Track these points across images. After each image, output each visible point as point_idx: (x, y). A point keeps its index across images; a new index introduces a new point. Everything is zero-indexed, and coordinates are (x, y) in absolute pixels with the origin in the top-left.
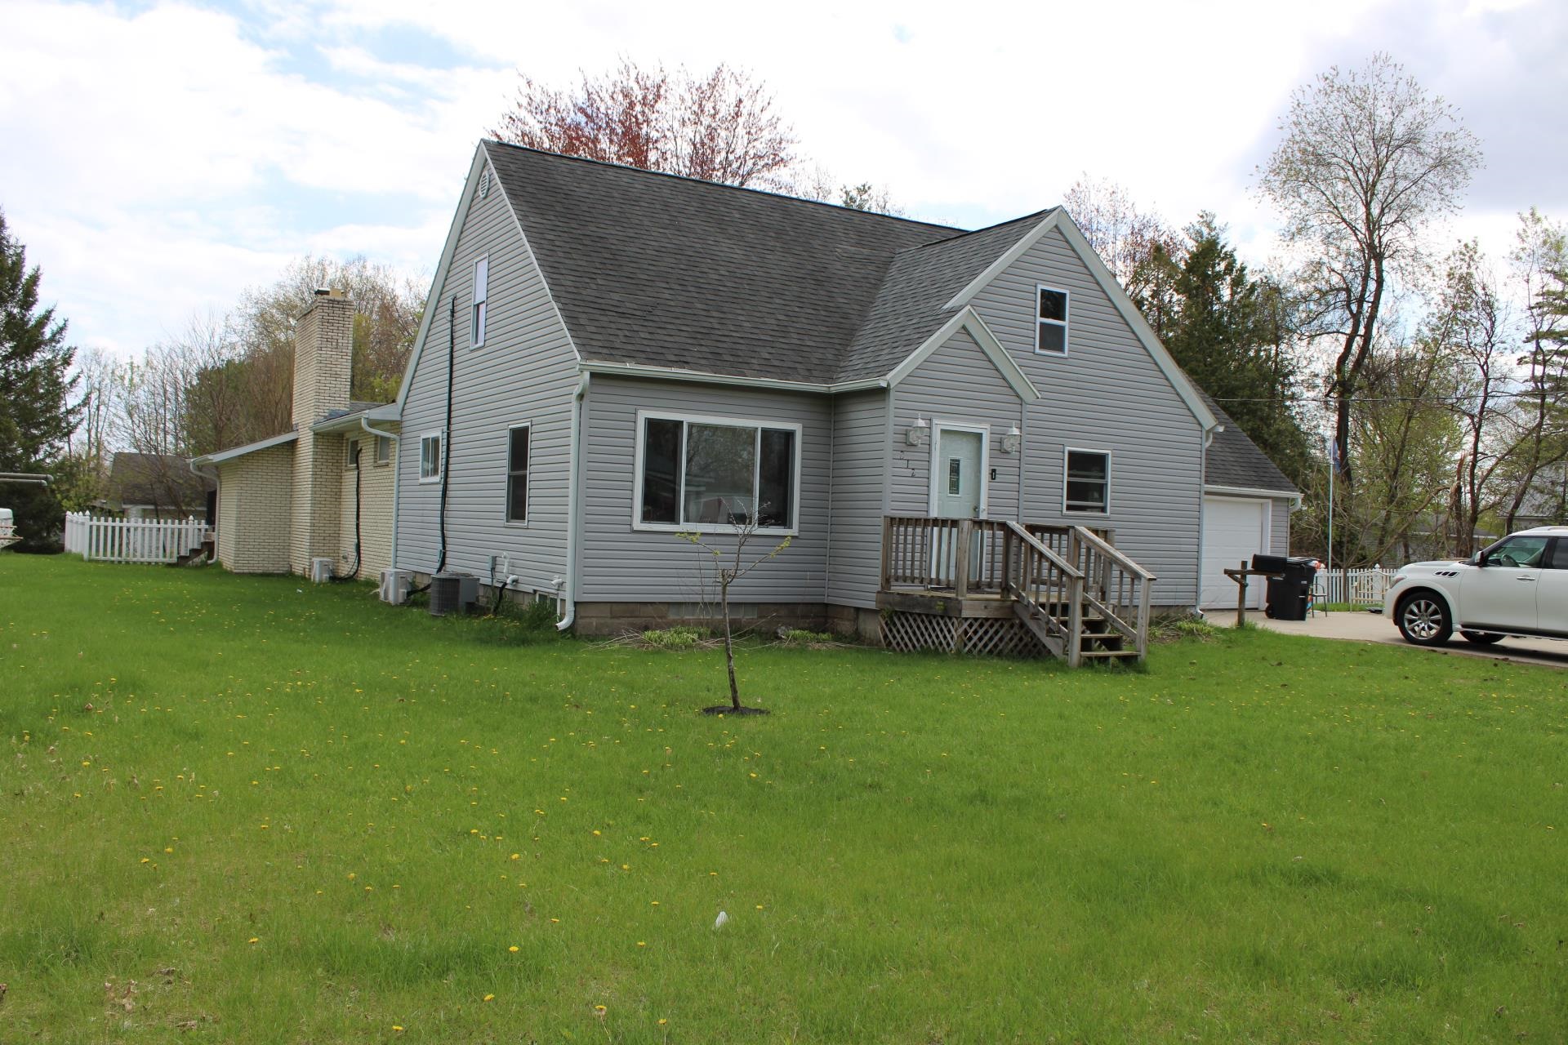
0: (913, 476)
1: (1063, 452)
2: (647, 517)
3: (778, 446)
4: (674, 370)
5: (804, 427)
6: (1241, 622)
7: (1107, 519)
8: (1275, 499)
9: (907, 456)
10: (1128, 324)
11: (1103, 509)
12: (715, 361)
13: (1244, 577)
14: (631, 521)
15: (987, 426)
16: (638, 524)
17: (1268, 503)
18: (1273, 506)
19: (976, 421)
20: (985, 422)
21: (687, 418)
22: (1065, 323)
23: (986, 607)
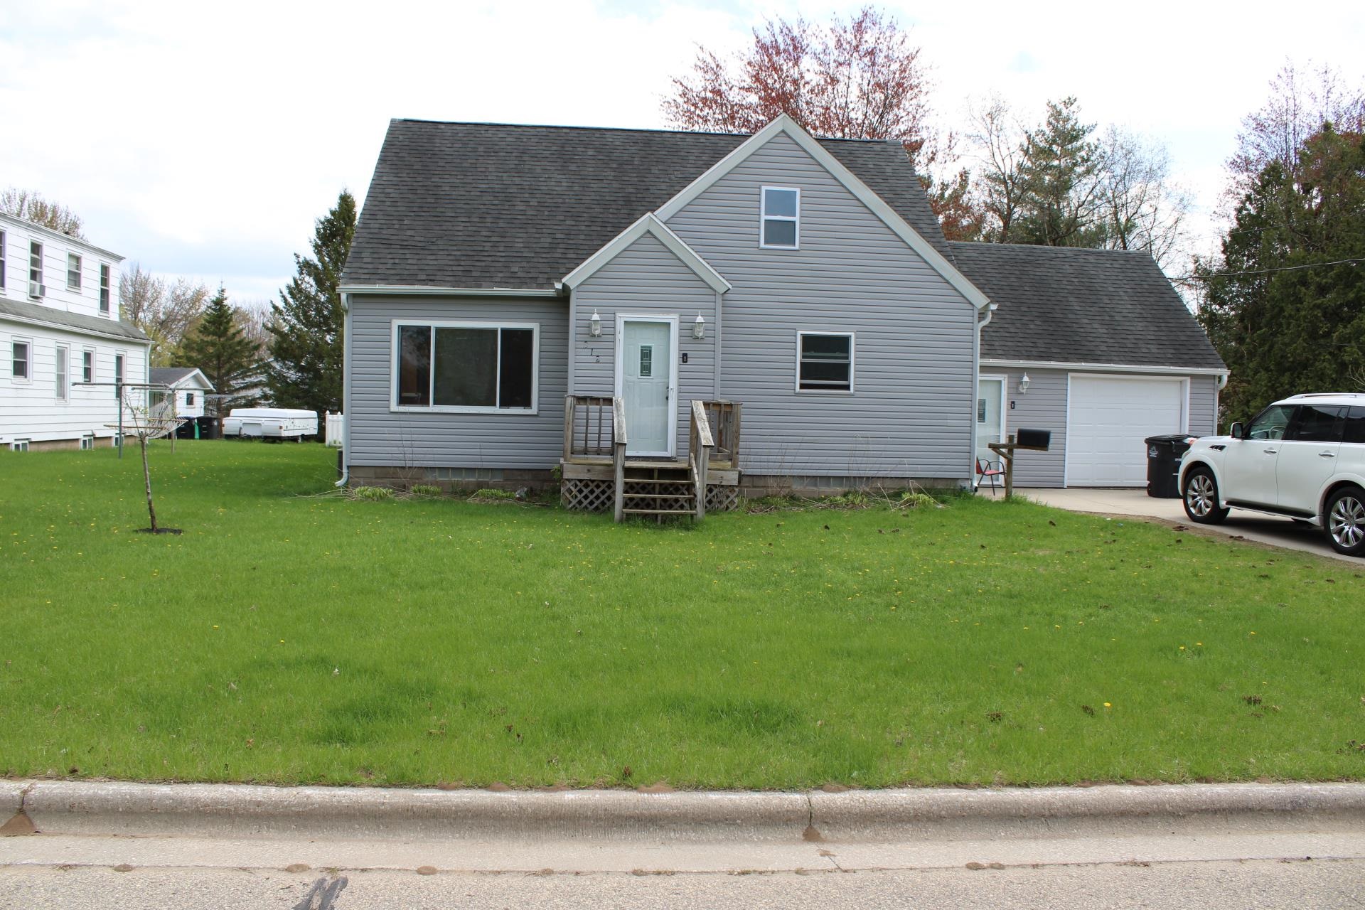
0: (597, 362)
1: (796, 336)
2: (403, 401)
3: (518, 343)
4: (416, 287)
5: (541, 326)
6: (1008, 495)
7: (851, 396)
8: (1193, 376)
9: (590, 345)
10: (874, 214)
11: (847, 387)
12: (466, 277)
13: (1011, 451)
14: (389, 404)
15: (676, 316)
16: (394, 407)
17: (1185, 380)
18: (1191, 383)
19: (663, 313)
20: (675, 312)
21: (434, 324)
22: (797, 219)
23: (589, 471)
